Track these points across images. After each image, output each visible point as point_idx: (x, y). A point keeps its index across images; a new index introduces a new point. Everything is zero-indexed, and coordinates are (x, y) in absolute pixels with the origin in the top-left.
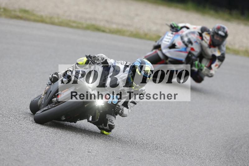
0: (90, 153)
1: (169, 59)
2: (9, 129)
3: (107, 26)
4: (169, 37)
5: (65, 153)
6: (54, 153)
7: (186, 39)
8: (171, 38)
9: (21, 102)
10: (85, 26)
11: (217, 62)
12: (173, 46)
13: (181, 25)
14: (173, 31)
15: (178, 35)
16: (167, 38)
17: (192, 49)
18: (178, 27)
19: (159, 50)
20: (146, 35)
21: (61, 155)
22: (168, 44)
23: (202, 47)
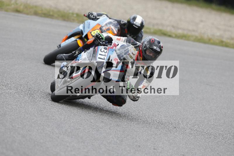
0: (156, 150)
2: (80, 127)
3: (173, 31)
5: (132, 150)
6: (122, 150)
10: (152, 31)
20: (210, 40)
21: (128, 151)
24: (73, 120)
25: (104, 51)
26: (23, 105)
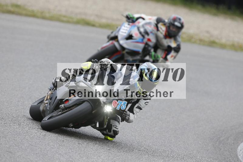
1: (126, 51)
4: (126, 28)
7: (142, 30)
8: (128, 29)
9: (13, 95)
11: (173, 53)
12: (130, 37)
13: (136, 16)
14: (129, 22)
15: (135, 26)
16: (124, 29)
17: (149, 40)
18: (133, 18)
19: (115, 41)
22: (125, 35)
23: (157, 37)
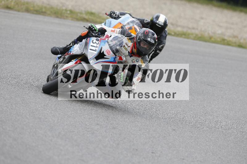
0: (154, 154)
2: (74, 129)
5: (129, 154)
6: (118, 154)
21: (125, 155)
24: (67, 122)
25: (96, 42)
26: (14, 106)
